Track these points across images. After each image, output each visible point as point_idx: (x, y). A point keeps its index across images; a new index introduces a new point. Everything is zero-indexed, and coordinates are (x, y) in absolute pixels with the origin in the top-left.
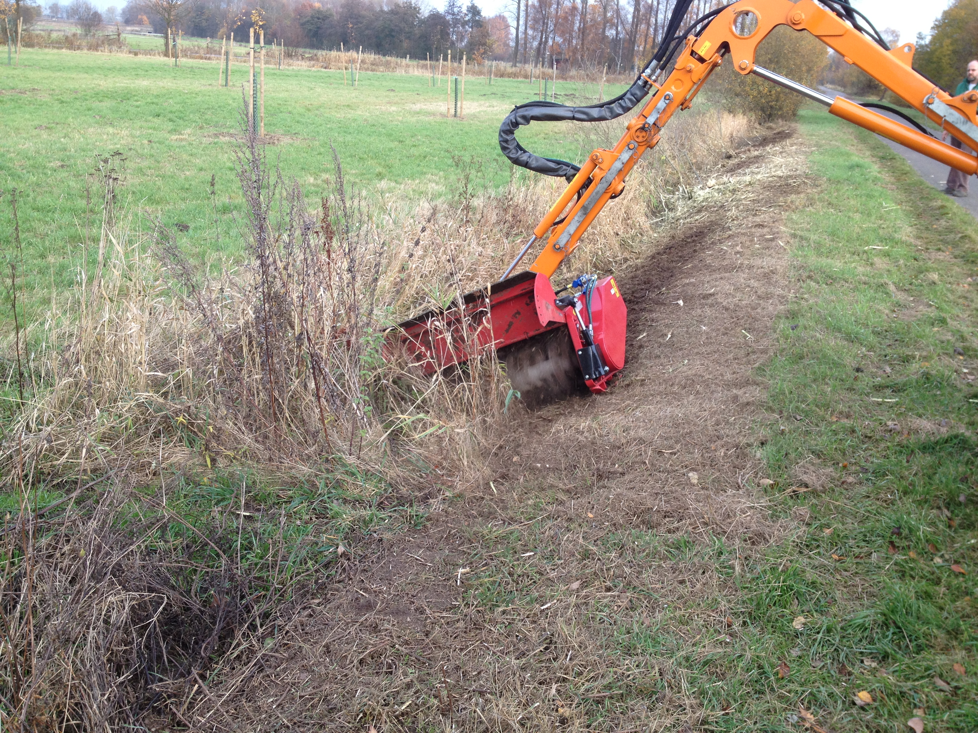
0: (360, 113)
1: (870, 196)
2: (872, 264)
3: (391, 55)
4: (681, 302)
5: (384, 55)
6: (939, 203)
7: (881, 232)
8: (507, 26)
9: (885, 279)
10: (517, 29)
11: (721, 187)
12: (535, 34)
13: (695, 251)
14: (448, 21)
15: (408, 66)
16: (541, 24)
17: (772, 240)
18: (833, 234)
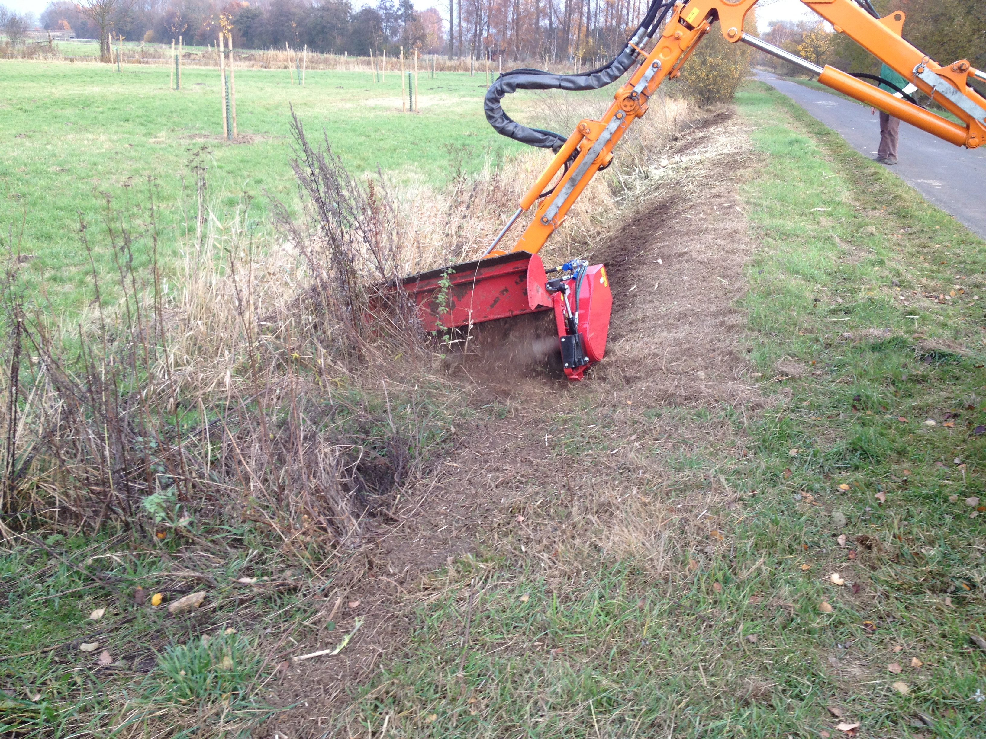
0: (318, 110)
1: (810, 167)
2: (818, 223)
3: (329, 52)
4: (660, 261)
5: (322, 52)
6: (873, 170)
7: (823, 197)
8: (440, 20)
9: (831, 233)
10: (451, 22)
11: (674, 166)
12: (470, 26)
13: (663, 221)
14: (381, 16)
15: (347, 63)
16: (475, 16)
17: (730, 207)
18: (782, 200)
